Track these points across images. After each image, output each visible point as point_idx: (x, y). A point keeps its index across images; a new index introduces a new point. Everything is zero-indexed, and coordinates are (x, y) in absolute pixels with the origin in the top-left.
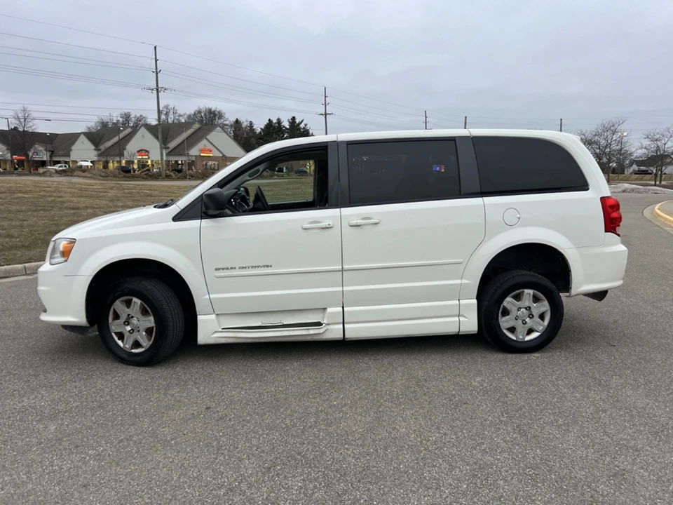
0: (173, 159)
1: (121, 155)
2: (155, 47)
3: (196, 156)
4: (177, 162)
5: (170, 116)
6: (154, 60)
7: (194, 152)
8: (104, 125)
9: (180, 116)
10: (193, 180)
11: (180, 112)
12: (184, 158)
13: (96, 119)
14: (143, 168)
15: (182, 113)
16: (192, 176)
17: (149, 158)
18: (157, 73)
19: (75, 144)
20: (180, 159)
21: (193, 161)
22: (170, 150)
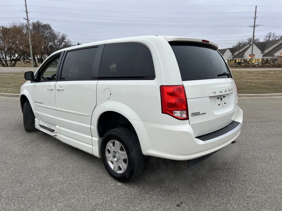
0: (266, 58)
1: (242, 57)
2: (256, 7)
3: (278, 56)
4: (268, 59)
5: (271, 38)
6: (255, 13)
7: (277, 54)
8: (240, 44)
9: (276, 37)
10: (267, 68)
11: (277, 35)
12: (271, 57)
13: (237, 42)
14: (246, 62)
15: (277, 36)
16: (267, 66)
17: (254, 58)
18: (255, 18)
19: (225, 53)
20: (269, 58)
21: (276, 59)
22: (265, 54)
